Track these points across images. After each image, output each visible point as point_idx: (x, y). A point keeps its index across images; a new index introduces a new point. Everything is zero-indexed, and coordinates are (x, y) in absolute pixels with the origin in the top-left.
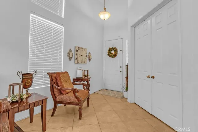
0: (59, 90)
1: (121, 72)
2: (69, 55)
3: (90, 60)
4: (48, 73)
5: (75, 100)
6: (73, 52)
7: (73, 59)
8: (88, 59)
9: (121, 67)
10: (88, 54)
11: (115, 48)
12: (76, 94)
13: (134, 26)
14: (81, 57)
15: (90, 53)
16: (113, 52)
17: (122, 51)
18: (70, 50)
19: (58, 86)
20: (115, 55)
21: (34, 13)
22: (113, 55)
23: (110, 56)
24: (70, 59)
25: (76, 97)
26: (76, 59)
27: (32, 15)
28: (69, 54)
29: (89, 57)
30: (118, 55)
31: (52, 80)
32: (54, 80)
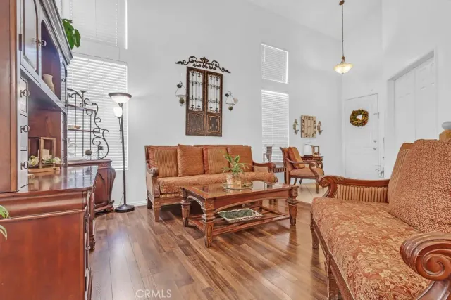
0: (292, 164)
1: (375, 149)
2: (295, 128)
3: (320, 132)
4: (281, 148)
5: (311, 174)
6: (299, 123)
7: (299, 133)
8: (317, 131)
9: (375, 141)
10: (317, 124)
11: (363, 111)
12: (312, 167)
13: (394, 79)
14: (309, 129)
15: (320, 123)
16: (360, 117)
17: (376, 116)
18: (296, 122)
19: (290, 159)
20: (364, 122)
21: (264, 89)
22: (359, 122)
23: (354, 124)
24: (296, 132)
25: (312, 171)
26: (302, 132)
27: (263, 91)
28: (294, 126)
29: (319, 129)
30: (369, 122)
31: (284, 154)
32: (286, 155)
